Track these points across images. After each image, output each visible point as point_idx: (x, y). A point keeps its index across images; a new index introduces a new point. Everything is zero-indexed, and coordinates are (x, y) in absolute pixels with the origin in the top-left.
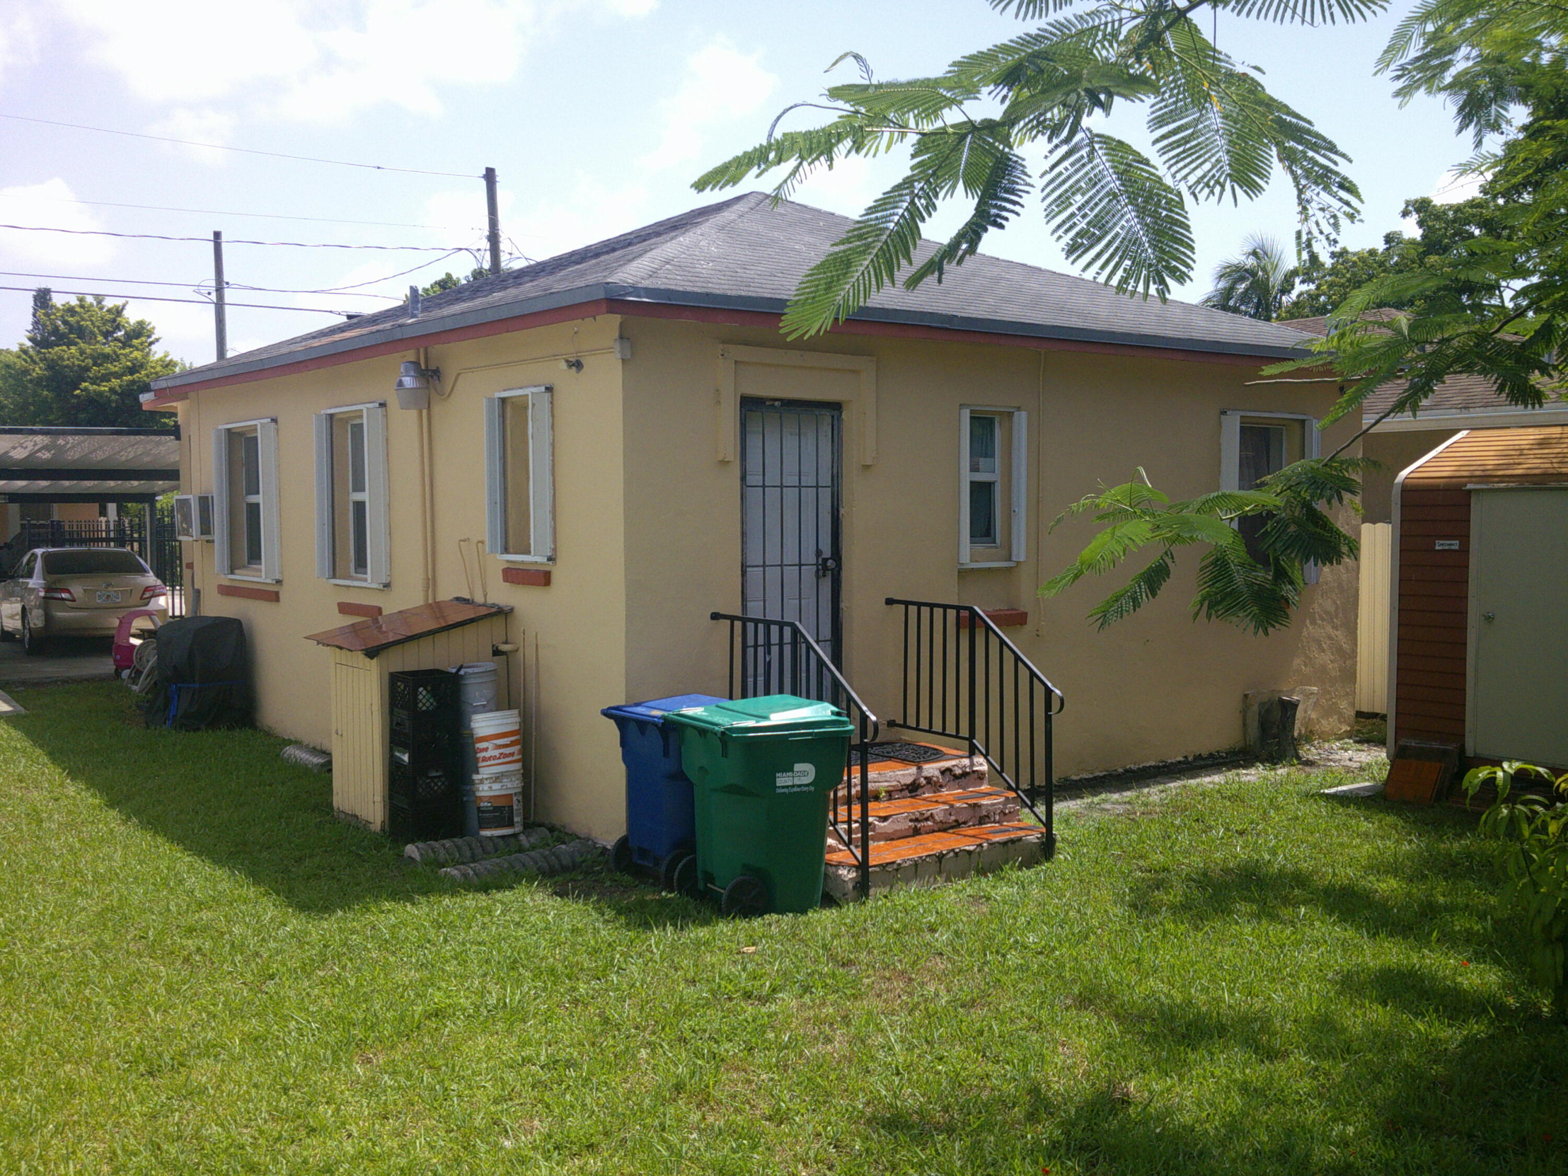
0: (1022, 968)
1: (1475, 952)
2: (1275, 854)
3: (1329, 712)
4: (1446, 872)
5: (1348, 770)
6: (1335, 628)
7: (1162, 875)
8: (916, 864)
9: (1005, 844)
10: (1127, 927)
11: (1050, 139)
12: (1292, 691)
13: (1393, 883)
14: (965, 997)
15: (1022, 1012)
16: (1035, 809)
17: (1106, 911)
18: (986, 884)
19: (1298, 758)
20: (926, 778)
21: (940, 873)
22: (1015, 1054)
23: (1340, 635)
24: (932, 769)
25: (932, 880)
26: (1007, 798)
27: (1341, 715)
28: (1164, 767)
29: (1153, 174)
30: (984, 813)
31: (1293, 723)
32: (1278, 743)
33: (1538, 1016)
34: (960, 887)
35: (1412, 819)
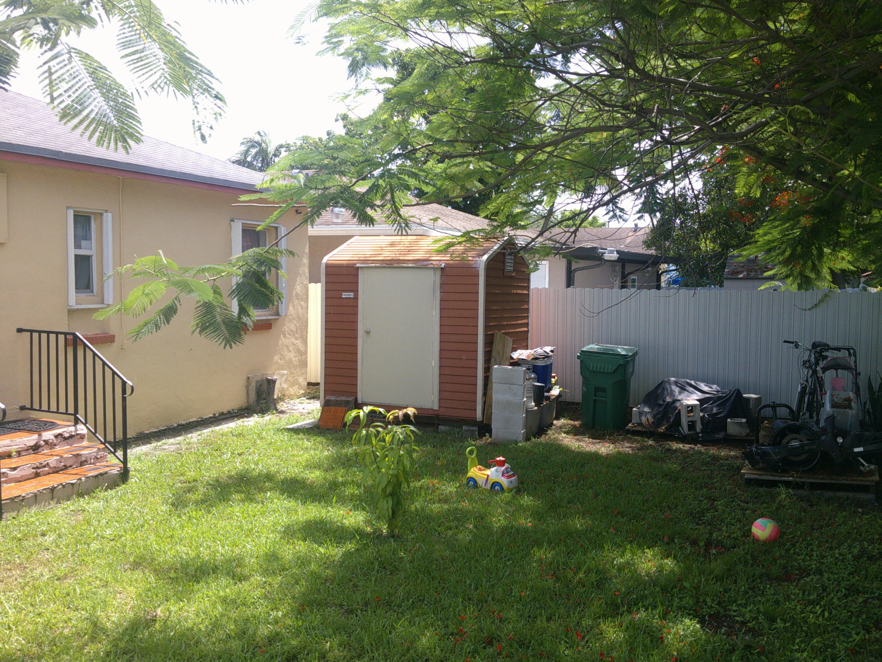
0: (101, 550)
1: (354, 506)
2: (257, 464)
3: (295, 383)
4: (344, 464)
5: (302, 414)
6: (296, 339)
7: (193, 484)
8: (36, 496)
9: (96, 476)
10: (169, 518)
11: (41, 46)
12: (274, 374)
13: (318, 473)
14: (60, 574)
15: (97, 577)
16: (117, 454)
17: (156, 509)
18: (83, 502)
19: (276, 410)
20: (44, 441)
21: (52, 499)
22: (87, 604)
23: (298, 342)
24: (48, 435)
25: (47, 503)
26: (99, 449)
27: (299, 384)
28: (202, 421)
29: (110, 76)
30: (84, 459)
31: (274, 391)
32: (266, 403)
33: (381, 535)
34: (66, 506)
35: (331, 438)
